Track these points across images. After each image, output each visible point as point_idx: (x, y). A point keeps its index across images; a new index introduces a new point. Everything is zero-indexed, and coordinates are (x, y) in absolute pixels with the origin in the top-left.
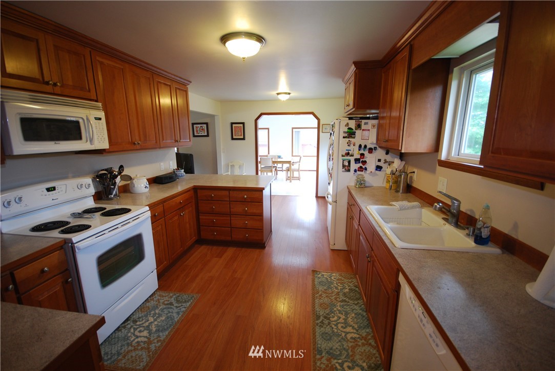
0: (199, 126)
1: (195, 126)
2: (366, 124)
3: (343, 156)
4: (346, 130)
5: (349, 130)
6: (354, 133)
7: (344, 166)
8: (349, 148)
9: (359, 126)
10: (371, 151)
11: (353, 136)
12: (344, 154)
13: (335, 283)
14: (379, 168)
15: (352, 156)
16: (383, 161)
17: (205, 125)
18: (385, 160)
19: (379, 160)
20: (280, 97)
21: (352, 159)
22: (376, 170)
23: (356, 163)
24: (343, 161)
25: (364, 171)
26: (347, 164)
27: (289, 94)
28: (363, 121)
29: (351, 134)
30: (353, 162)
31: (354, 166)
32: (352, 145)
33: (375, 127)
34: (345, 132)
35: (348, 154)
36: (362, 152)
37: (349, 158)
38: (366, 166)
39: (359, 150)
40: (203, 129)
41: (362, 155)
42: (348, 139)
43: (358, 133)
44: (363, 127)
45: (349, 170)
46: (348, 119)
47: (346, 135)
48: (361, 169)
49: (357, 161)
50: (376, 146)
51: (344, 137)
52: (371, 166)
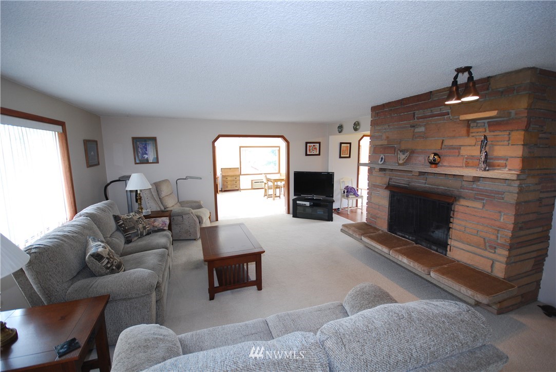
0: (312, 145)
1: (308, 145)
17: (318, 145)
40: (315, 148)
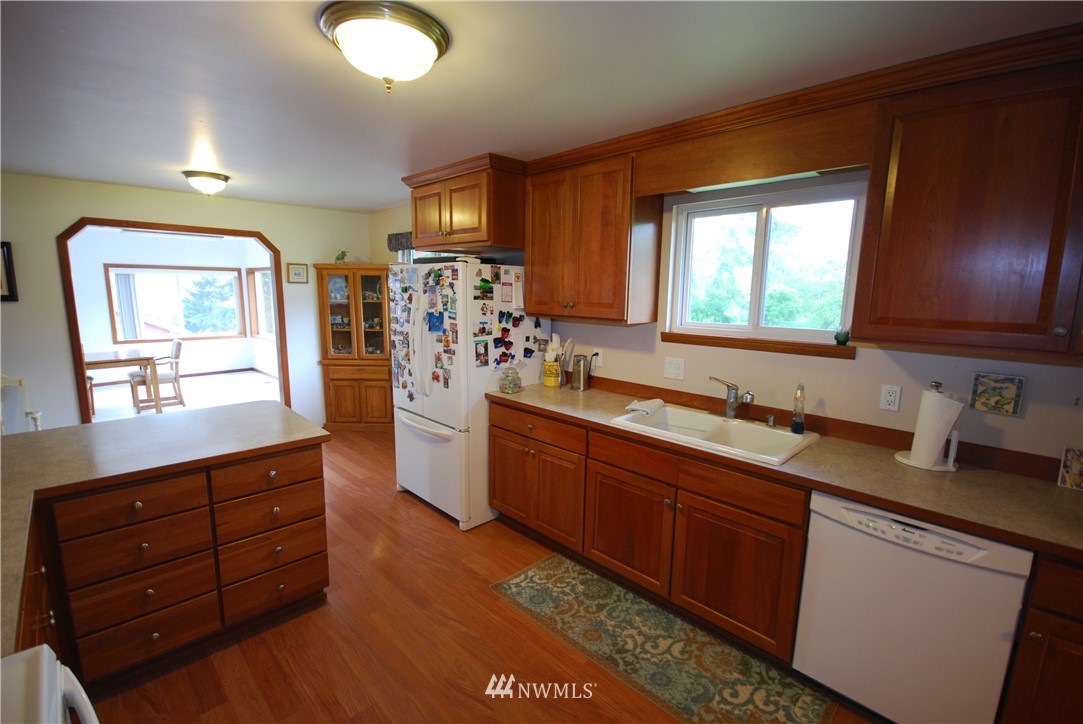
2: (507, 272)
3: (475, 335)
4: (479, 283)
5: (482, 284)
6: (491, 291)
7: (478, 355)
8: (484, 319)
9: (497, 277)
10: (517, 321)
11: (489, 295)
12: (477, 332)
13: (551, 586)
14: (528, 352)
15: (490, 333)
16: (532, 340)
18: (535, 338)
19: (528, 339)
20: (195, 182)
21: (490, 339)
22: (525, 356)
23: (496, 347)
24: (477, 344)
25: (510, 360)
26: (482, 351)
27: (226, 179)
28: (502, 266)
29: (485, 292)
30: (491, 346)
31: (494, 353)
32: (489, 313)
33: (521, 278)
34: (476, 288)
35: (483, 331)
36: (504, 325)
37: (484, 338)
38: (512, 351)
39: (500, 322)
41: (505, 331)
42: (481, 302)
43: (496, 288)
44: (504, 278)
45: (486, 363)
46: (479, 261)
47: (478, 293)
48: (504, 357)
49: (498, 342)
50: (523, 313)
51: (476, 298)
52: (518, 350)
